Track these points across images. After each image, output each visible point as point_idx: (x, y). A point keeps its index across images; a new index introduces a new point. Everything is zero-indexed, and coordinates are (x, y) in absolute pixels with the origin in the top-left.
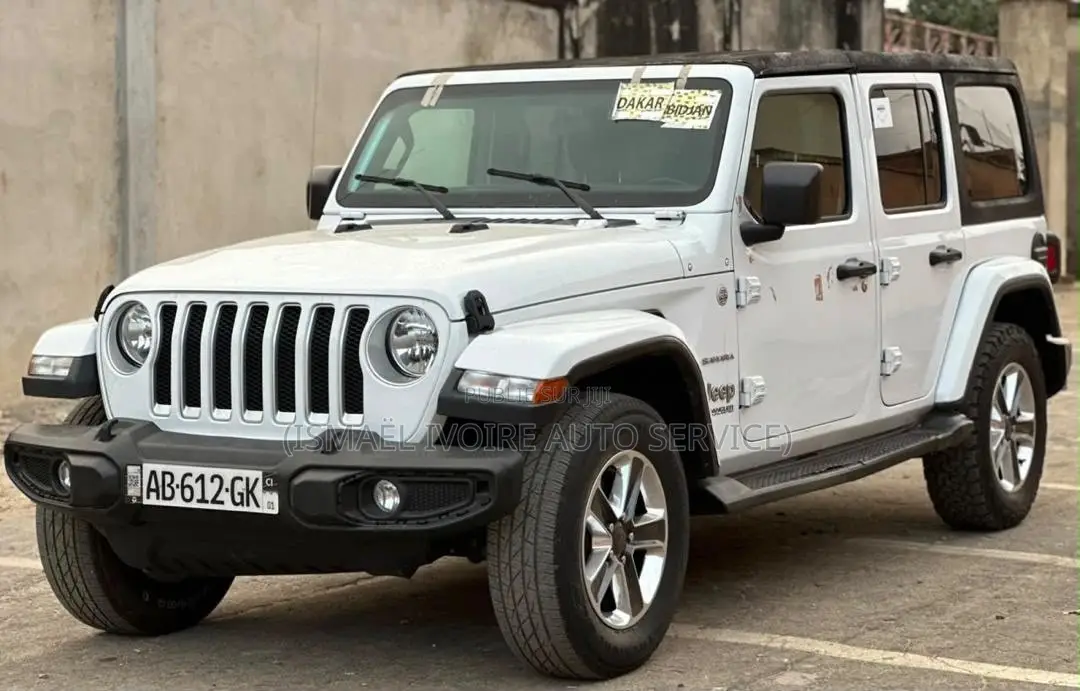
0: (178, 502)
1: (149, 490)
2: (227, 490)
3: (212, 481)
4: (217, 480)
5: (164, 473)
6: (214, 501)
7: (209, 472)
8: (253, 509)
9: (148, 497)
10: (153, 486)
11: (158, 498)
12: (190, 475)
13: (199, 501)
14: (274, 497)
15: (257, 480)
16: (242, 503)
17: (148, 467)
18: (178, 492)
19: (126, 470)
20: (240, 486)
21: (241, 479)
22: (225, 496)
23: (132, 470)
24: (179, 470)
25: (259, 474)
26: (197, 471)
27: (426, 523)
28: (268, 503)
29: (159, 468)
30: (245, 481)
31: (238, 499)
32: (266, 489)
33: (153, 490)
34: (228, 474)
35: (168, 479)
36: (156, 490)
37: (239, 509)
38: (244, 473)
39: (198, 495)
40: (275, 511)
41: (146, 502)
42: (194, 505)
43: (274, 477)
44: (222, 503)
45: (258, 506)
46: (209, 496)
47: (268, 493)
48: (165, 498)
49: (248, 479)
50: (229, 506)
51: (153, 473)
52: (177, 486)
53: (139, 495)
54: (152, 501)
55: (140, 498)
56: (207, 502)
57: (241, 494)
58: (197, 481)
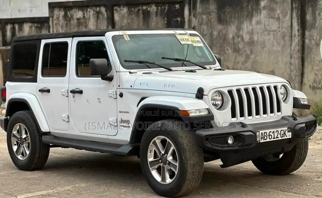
0: (268, 140)
1: (261, 138)
2: (279, 134)
3: (276, 132)
4: (277, 132)
6: (277, 138)
7: (275, 130)
8: (285, 138)
9: (261, 140)
10: (262, 137)
11: (263, 140)
12: (271, 132)
13: (273, 138)
14: (290, 133)
15: (286, 130)
16: (283, 137)
17: (261, 132)
18: (268, 137)
19: (256, 133)
20: (282, 132)
21: (282, 130)
22: (279, 136)
23: (258, 133)
24: (268, 131)
25: (286, 128)
26: (272, 130)
28: (289, 135)
29: (263, 132)
32: (288, 132)
33: (262, 138)
34: (279, 130)
35: (265, 134)
37: (282, 138)
38: (283, 129)
39: (273, 137)
40: (291, 137)
41: (261, 142)
42: (272, 140)
43: (290, 128)
44: (278, 138)
45: (286, 136)
46: (275, 137)
48: (265, 140)
49: (284, 130)
50: (280, 138)
51: (262, 133)
52: (268, 136)
55: (260, 141)
57: (283, 134)
58: (273, 133)
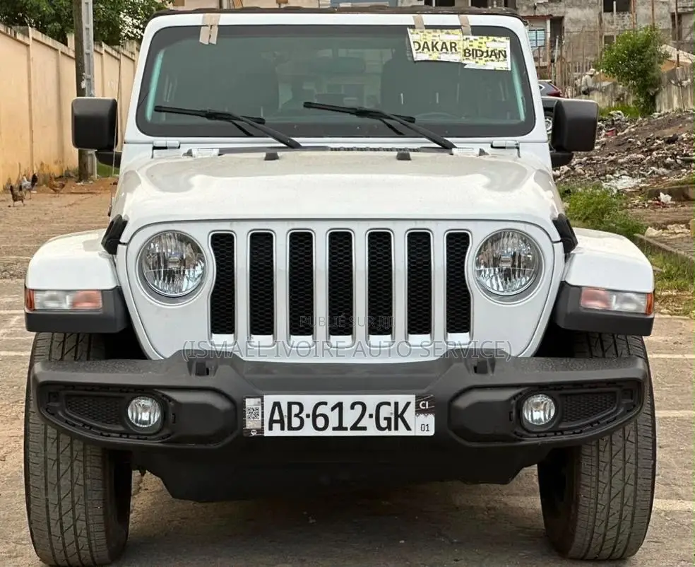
0: (308, 431)
1: (272, 421)
2: (371, 416)
3: (352, 407)
4: (359, 408)
5: (290, 404)
6: (354, 427)
7: (347, 400)
8: (402, 431)
9: (271, 428)
10: (276, 417)
11: (282, 428)
12: (325, 403)
13: (334, 429)
14: (430, 420)
15: (408, 404)
16: (389, 428)
17: (269, 400)
18: (308, 422)
19: (244, 403)
20: (386, 412)
21: (389, 404)
22: (368, 422)
23: (250, 403)
24: (309, 401)
25: (411, 398)
26: (332, 399)
27: (581, 432)
28: (422, 425)
29: (284, 399)
30: (393, 405)
31: (384, 424)
32: (419, 411)
33: (276, 422)
34: (371, 400)
35: (295, 409)
36: (281, 421)
37: (386, 433)
38: (392, 398)
39: (334, 422)
40: (431, 432)
41: (267, 433)
42: (329, 432)
43: (431, 401)
44: (364, 429)
45: (408, 428)
46: (348, 422)
47: (422, 416)
48: (290, 428)
49: (396, 404)
50: (372, 431)
51: (277, 404)
52: (308, 416)
53: (260, 427)
54: (277, 431)
55: (261, 431)
56: (346, 429)
57: (388, 419)
58: (333, 409)
